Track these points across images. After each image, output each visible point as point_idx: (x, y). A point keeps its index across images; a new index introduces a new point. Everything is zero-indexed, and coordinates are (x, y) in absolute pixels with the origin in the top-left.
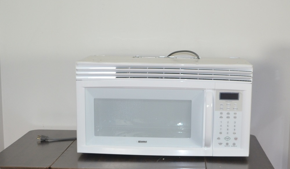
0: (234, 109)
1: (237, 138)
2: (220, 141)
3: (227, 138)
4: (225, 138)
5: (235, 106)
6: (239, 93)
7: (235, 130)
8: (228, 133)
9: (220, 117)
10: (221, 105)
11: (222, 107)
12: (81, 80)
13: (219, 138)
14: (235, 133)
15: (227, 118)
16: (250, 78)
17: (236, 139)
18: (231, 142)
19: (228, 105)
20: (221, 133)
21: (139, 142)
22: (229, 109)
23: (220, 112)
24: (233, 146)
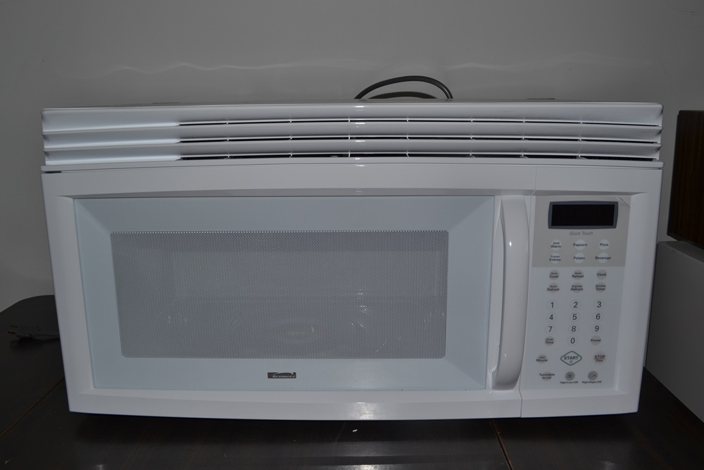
0: (596, 258)
1: (604, 356)
2: (544, 368)
5: (602, 247)
6: (617, 203)
7: (597, 328)
8: (573, 341)
9: (548, 286)
10: (552, 246)
11: (556, 252)
12: (59, 172)
13: (542, 359)
14: (599, 341)
15: (572, 289)
18: (581, 371)
19: (578, 245)
20: (549, 341)
21: (270, 375)
22: (582, 260)
23: (549, 270)
24: (588, 380)
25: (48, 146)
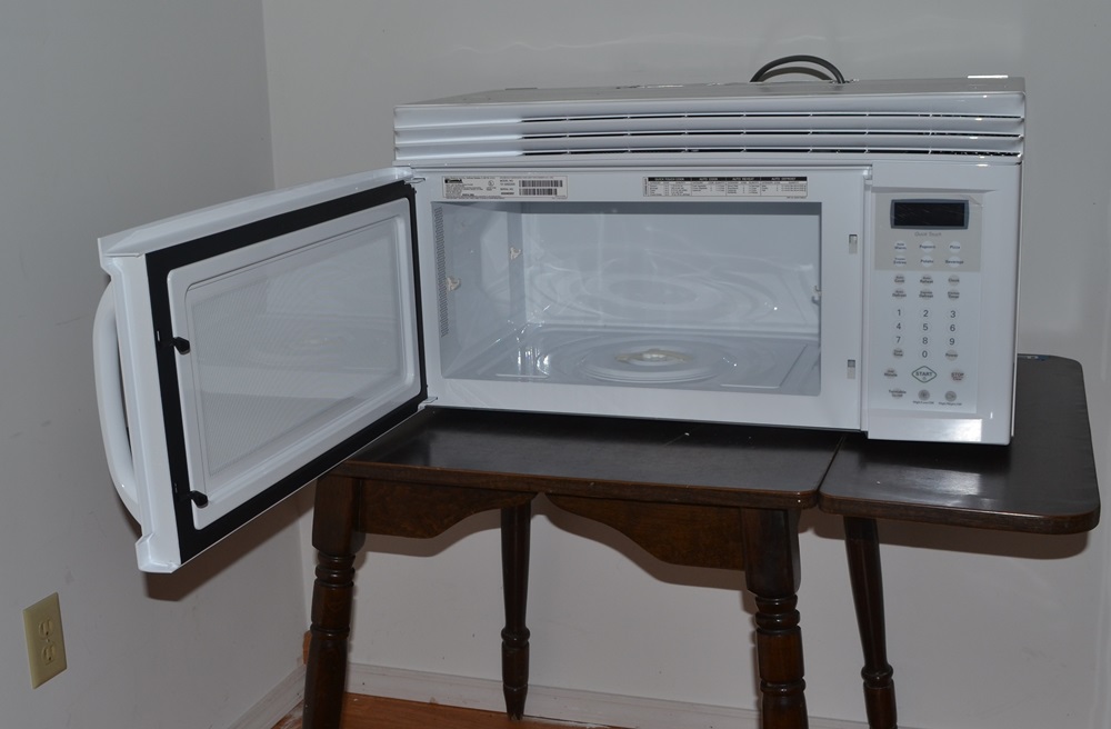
0: (947, 262)
1: (962, 375)
2: (895, 384)
3: (923, 374)
4: (916, 373)
5: (953, 251)
6: (967, 201)
7: (952, 342)
8: (925, 354)
9: (893, 291)
10: (896, 248)
11: (900, 254)
13: (890, 374)
14: (956, 356)
15: (921, 296)
16: (1014, 144)
17: (958, 376)
19: (925, 247)
22: (930, 264)
23: (892, 274)
24: (945, 401)
25: (400, 142)
